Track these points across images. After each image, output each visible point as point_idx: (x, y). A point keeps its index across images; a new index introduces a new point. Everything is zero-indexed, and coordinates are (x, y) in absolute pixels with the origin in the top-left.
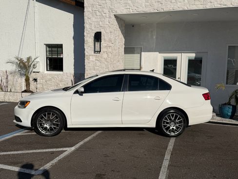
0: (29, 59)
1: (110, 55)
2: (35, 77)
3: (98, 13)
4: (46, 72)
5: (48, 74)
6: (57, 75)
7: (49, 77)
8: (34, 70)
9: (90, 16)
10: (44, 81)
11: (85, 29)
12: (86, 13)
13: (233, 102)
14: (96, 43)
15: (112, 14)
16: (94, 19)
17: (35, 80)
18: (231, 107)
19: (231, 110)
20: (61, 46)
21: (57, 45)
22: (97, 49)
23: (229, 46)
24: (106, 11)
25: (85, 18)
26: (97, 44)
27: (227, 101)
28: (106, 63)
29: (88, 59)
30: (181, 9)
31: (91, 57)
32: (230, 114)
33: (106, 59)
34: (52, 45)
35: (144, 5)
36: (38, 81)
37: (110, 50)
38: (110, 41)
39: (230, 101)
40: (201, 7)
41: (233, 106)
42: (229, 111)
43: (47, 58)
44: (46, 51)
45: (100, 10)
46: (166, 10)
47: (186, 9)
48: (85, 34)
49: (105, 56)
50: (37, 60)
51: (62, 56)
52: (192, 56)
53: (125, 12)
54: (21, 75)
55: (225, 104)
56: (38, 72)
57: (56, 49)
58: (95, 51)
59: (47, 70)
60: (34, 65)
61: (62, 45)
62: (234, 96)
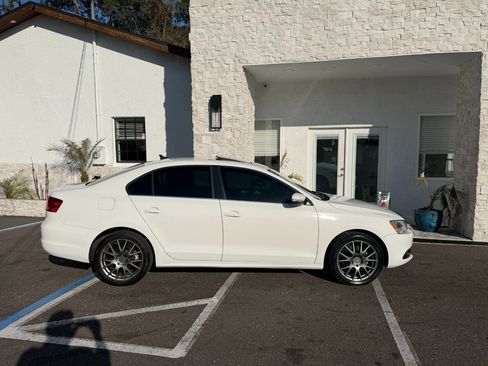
0: (86, 143)
1: (237, 133)
2: (96, 174)
3: (215, 65)
4: (116, 165)
5: (119, 168)
8: (96, 162)
9: (202, 68)
11: (193, 91)
12: (194, 64)
13: (438, 205)
14: (213, 114)
15: (239, 65)
16: (207, 74)
17: (98, 178)
18: (436, 213)
19: (435, 219)
20: (141, 121)
21: (135, 118)
22: (215, 123)
23: (422, 117)
24: (229, 60)
25: (193, 72)
26: (215, 116)
27: (428, 204)
28: (230, 147)
29: (200, 141)
30: (356, 57)
31: (204, 137)
32: (434, 225)
33: (230, 141)
34: (125, 118)
35: (293, 52)
37: (237, 125)
38: (237, 109)
39: (432, 203)
40: (389, 54)
41: (438, 211)
42: (433, 220)
43: (117, 141)
44: (116, 129)
45: (219, 59)
46: (331, 57)
47: (365, 56)
48: (193, 99)
49: (228, 135)
50: (100, 145)
51: (143, 138)
52: (365, 133)
53: (262, 61)
54: (72, 170)
55: (425, 209)
56: (103, 165)
57: (132, 126)
58: (211, 128)
59: (117, 161)
60: (96, 153)
61: (144, 118)
62: (439, 195)
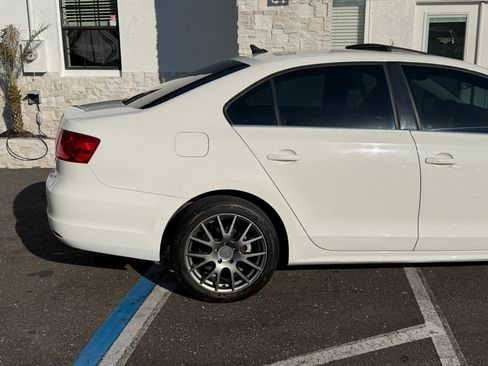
2: (30, 90)
5: (72, 79)
6: (104, 80)
7: (75, 88)
8: (28, 68)
10: (61, 99)
17: (34, 98)
28: (308, 36)
29: (250, 25)
31: (258, 18)
33: (307, 24)
36: (43, 100)
43: (63, 29)
44: (61, 8)
49: (305, 12)
50: (40, 37)
56: (41, 74)
59: (67, 68)
